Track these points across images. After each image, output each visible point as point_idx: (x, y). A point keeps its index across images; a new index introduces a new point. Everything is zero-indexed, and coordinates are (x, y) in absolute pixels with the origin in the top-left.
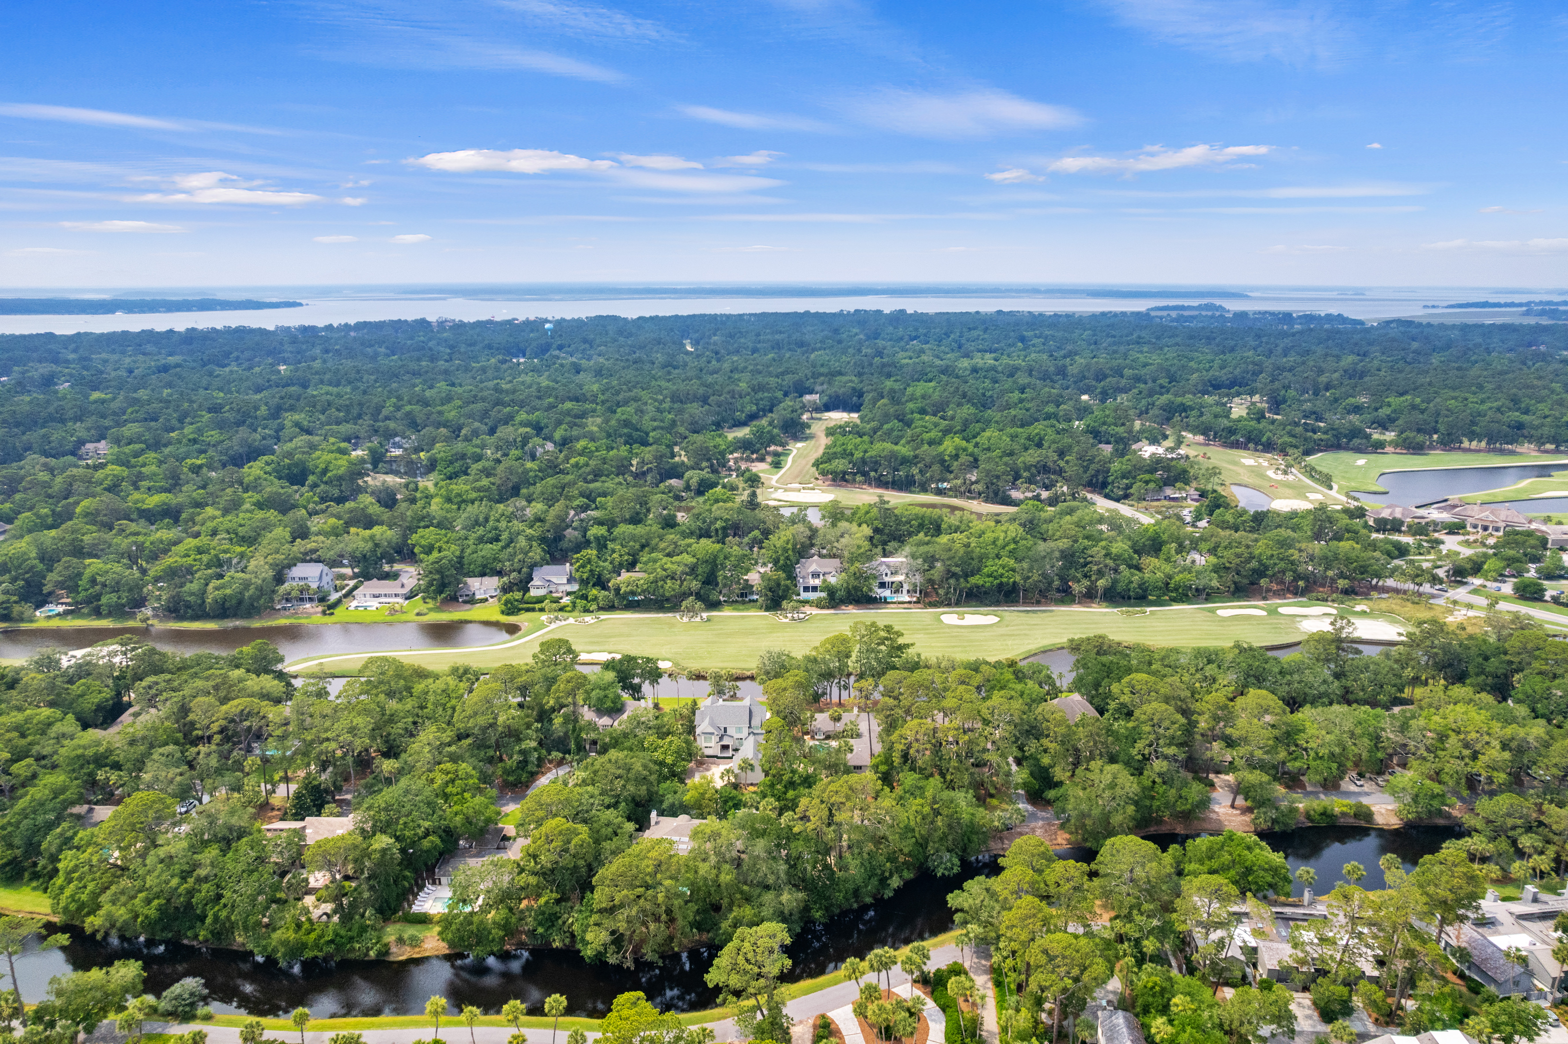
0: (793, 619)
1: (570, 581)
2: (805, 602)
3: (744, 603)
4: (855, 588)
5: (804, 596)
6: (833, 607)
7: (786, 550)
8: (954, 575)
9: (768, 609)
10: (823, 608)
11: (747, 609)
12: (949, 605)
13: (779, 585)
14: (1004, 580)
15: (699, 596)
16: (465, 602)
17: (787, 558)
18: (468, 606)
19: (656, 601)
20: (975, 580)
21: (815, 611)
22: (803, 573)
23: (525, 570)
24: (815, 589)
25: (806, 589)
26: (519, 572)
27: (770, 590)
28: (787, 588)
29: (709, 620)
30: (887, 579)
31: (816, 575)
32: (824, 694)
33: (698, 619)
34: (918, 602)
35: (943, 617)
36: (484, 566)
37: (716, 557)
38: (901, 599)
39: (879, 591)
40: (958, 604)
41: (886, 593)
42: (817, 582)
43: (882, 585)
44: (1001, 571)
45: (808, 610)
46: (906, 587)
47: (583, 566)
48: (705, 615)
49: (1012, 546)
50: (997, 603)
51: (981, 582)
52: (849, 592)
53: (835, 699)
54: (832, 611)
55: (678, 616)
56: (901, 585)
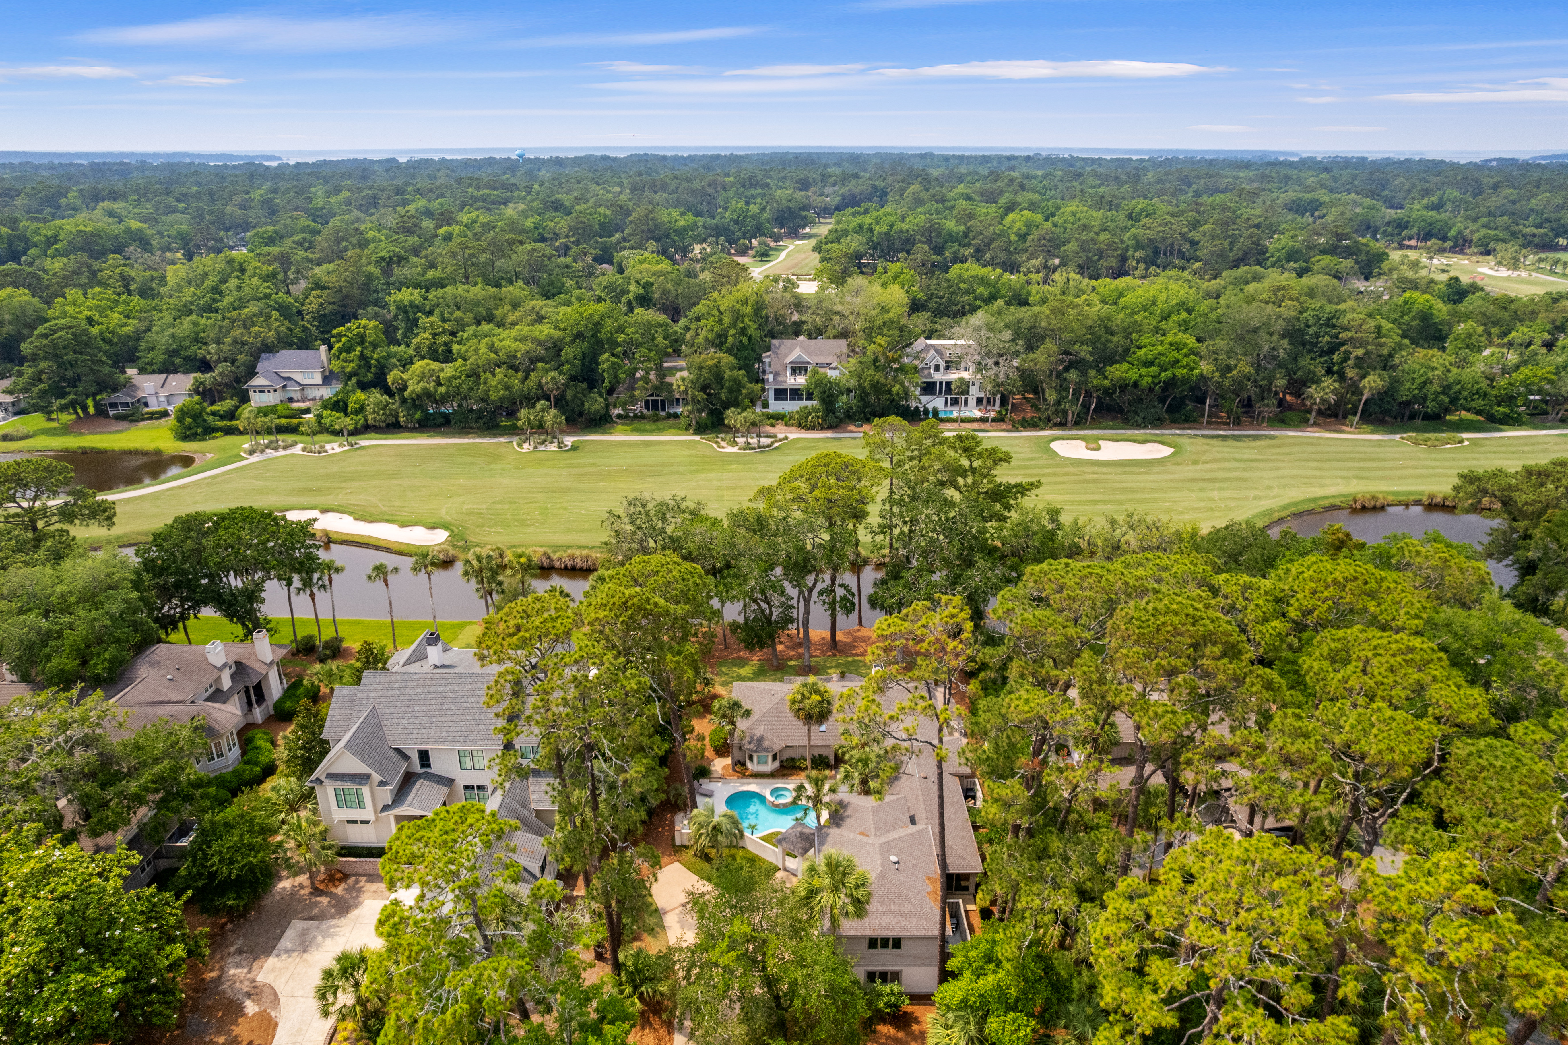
0: (748, 446)
1: (327, 379)
2: (777, 418)
3: (656, 419)
4: (877, 387)
5: (776, 406)
6: (830, 427)
7: (738, 317)
8: (1076, 364)
9: (701, 429)
10: (812, 428)
11: (660, 431)
12: (1062, 425)
13: (719, 378)
14: (1180, 372)
15: (560, 402)
16: (119, 418)
17: (743, 331)
18: (125, 424)
19: (479, 415)
20: (1119, 371)
21: (794, 434)
22: (775, 367)
23: (242, 358)
24: (796, 394)
25: (780, 394)
26: (233, 362)
27: (704, 388)
28: (737, 386)
29: (574, 448)
30: (938, 377)
31: (799, 369)
32: (787, 620)
33: (553, 447)
34: (1000, 419)
35: (1055, 445)
36: (175, 353)
37: (598, 325)
38: (966, 414)
39: (924, 399)
40: (1079, 423)
41: (938, 402)
42: (801, 380)
43: (929, 388)
44: (1173, 355)
45: (780, 431)
46: (975, 392)
47: (348, 349)
48: (569, 440)
49: (1184, 315)
50: (1157, 422)
51: (1133, 375)
52: (863, 395)
53: (819, 632)
54: (829, 434)
55: (515, 440)
56: (965, 387)
